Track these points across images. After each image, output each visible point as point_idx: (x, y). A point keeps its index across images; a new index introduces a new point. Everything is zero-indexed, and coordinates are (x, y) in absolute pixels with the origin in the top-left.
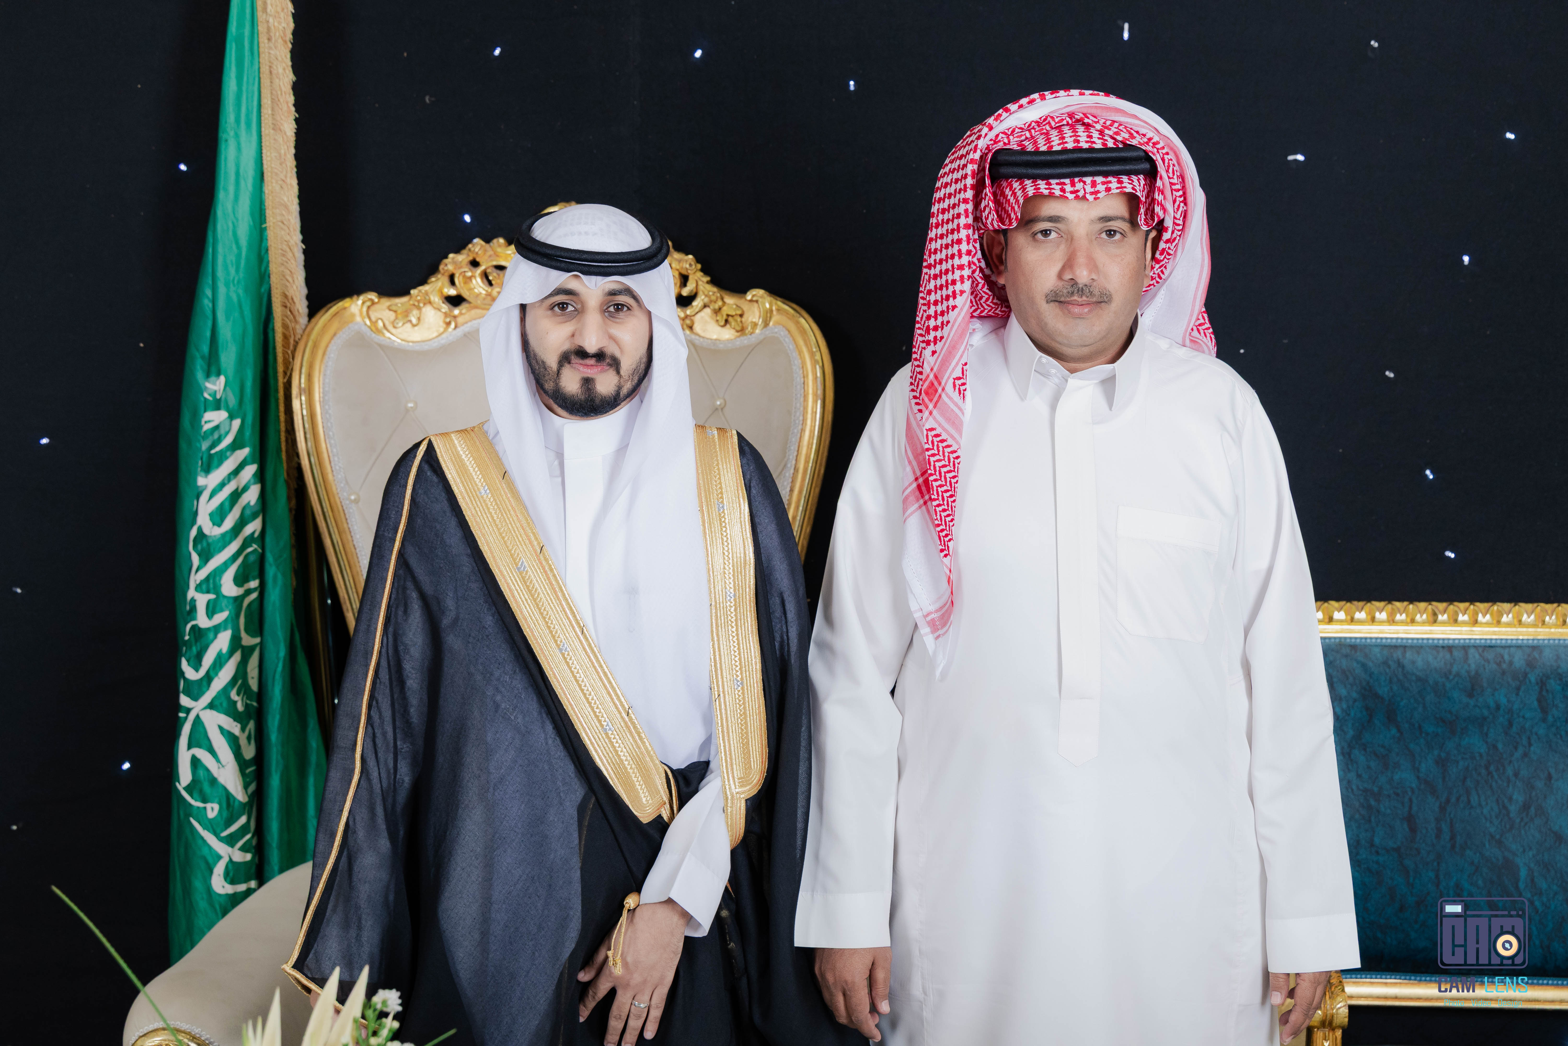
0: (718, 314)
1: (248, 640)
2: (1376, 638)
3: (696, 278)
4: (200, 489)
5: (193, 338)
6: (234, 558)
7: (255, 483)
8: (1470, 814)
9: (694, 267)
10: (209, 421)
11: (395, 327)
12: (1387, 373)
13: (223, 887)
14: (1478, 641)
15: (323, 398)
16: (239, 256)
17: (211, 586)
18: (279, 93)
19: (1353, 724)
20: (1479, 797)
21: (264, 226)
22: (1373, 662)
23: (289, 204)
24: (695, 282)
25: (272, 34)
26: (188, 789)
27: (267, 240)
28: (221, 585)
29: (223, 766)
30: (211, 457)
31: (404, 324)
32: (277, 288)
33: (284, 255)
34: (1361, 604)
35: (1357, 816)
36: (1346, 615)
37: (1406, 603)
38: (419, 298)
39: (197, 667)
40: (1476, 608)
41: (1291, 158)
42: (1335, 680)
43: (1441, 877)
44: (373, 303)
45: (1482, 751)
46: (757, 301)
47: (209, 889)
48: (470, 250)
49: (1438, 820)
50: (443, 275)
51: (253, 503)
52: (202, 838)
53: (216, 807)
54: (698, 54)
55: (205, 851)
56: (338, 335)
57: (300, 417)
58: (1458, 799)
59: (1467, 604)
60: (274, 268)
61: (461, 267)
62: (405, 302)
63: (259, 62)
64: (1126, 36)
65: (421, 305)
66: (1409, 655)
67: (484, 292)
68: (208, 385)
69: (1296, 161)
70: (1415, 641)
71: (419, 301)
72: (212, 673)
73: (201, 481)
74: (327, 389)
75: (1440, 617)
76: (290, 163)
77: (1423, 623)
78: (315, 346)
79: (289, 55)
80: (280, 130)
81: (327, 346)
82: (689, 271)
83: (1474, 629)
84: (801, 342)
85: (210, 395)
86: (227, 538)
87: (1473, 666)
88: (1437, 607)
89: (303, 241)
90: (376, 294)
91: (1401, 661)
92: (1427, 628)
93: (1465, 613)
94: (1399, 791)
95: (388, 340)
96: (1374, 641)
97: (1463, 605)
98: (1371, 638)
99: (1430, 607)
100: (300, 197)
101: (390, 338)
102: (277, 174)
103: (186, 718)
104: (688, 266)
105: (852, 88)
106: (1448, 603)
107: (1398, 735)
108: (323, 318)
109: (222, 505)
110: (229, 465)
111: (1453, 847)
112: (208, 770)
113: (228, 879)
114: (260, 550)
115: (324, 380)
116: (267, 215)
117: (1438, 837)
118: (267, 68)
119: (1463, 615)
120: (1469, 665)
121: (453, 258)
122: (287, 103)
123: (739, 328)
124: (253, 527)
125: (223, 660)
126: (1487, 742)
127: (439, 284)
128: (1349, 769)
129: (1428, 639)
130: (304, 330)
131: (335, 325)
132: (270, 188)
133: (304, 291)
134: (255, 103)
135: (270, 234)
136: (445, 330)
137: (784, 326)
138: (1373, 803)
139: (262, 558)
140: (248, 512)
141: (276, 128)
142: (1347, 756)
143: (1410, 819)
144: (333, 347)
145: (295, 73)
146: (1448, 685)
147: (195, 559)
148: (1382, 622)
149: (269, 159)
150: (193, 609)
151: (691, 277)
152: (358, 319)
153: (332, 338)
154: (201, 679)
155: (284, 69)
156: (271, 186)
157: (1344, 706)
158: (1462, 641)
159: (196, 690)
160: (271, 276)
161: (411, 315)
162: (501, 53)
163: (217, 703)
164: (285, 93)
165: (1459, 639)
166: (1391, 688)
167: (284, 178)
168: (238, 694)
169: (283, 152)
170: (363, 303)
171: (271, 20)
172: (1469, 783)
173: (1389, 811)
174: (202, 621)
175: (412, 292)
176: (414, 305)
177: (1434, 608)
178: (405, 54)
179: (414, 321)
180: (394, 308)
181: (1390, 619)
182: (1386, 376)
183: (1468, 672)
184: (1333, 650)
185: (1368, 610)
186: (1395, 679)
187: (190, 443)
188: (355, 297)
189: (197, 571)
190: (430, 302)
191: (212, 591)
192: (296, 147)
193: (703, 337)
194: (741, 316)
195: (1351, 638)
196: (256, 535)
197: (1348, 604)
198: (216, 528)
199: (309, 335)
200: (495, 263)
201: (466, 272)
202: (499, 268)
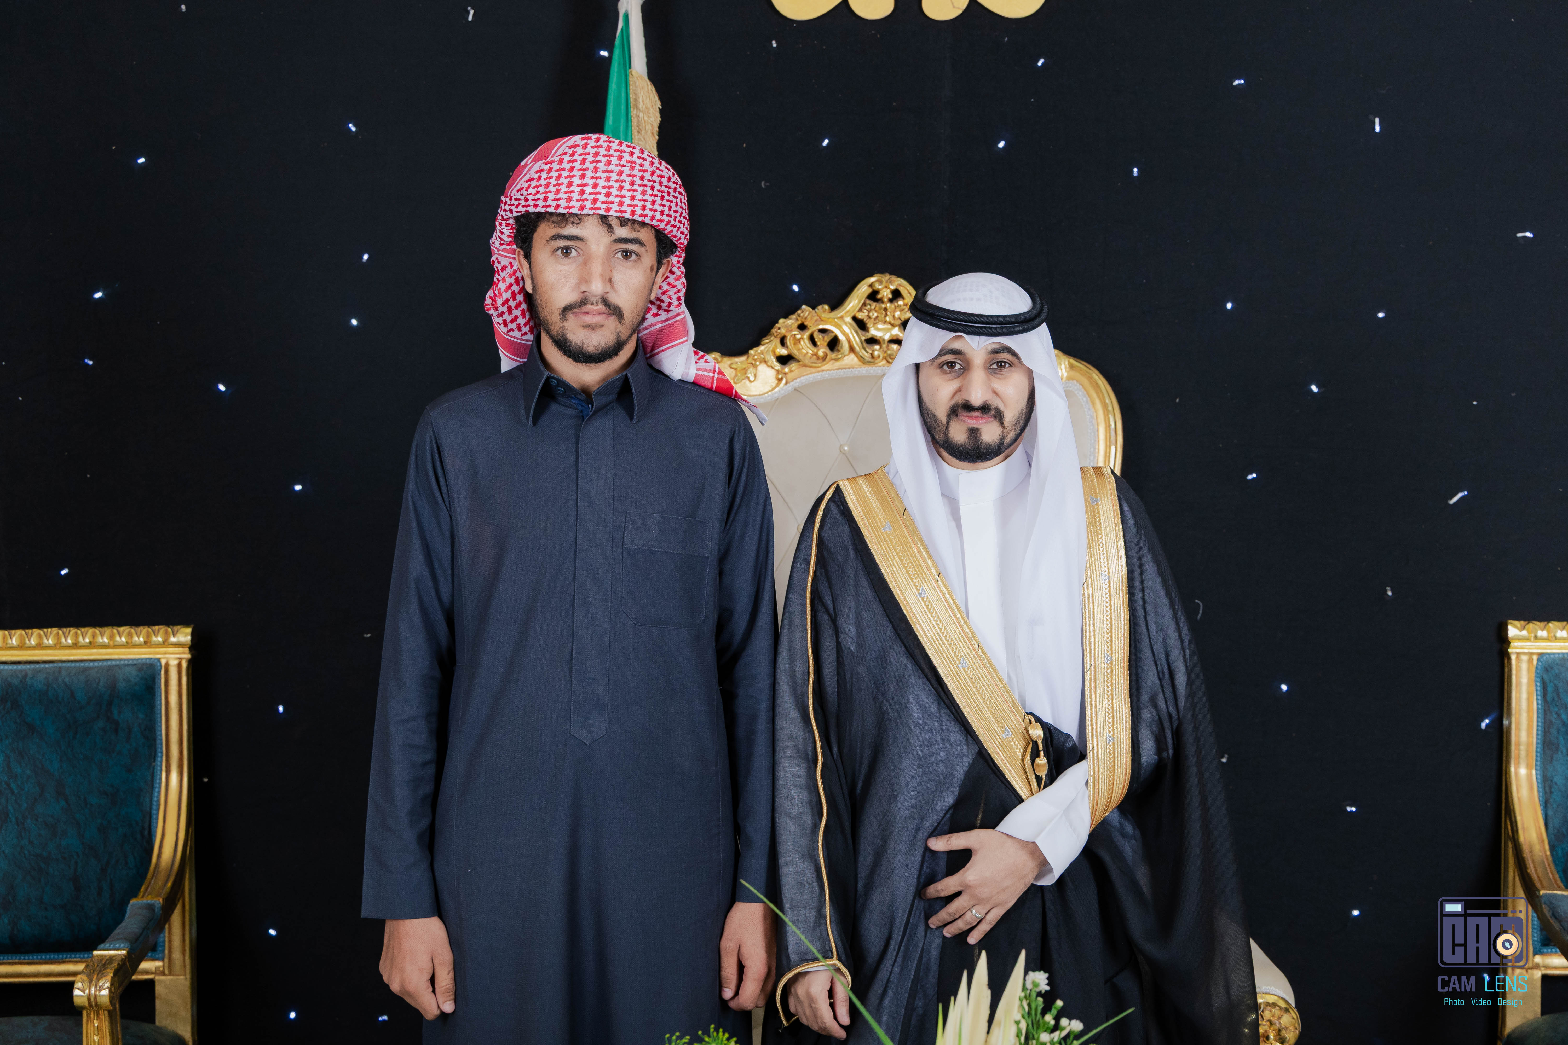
25: (640, 127)
31: (742, 380)
38: (756, 357)
41: (1519, 235)
42: (1561, 690)
48: (799, 315)
50: (775, 337)
54: (1001, 144)
61: (791, 331)
62: (744, 361)
64: (1377, 129)
65: (757, 363)
67: (811, 352)
69: (1525, 237)
71: (755, 360)
84: (1094, 395)
90: (719, 354)
105: (1135, 174)
121: (784, 323)
127: (772, 345)
136: (777, 385)
137: (1077, 381)
161: (749, 372)
162: (829, 144)
171: (641, 115)
175: (752, 352)
176: (752, 364)
178: (747, 145)
179: (752, 378)
180: (733, 366)
184: (1558, 664)
190: (765, 362)
200: (821, 327)
201: (795, 335)
202: (823, 331)
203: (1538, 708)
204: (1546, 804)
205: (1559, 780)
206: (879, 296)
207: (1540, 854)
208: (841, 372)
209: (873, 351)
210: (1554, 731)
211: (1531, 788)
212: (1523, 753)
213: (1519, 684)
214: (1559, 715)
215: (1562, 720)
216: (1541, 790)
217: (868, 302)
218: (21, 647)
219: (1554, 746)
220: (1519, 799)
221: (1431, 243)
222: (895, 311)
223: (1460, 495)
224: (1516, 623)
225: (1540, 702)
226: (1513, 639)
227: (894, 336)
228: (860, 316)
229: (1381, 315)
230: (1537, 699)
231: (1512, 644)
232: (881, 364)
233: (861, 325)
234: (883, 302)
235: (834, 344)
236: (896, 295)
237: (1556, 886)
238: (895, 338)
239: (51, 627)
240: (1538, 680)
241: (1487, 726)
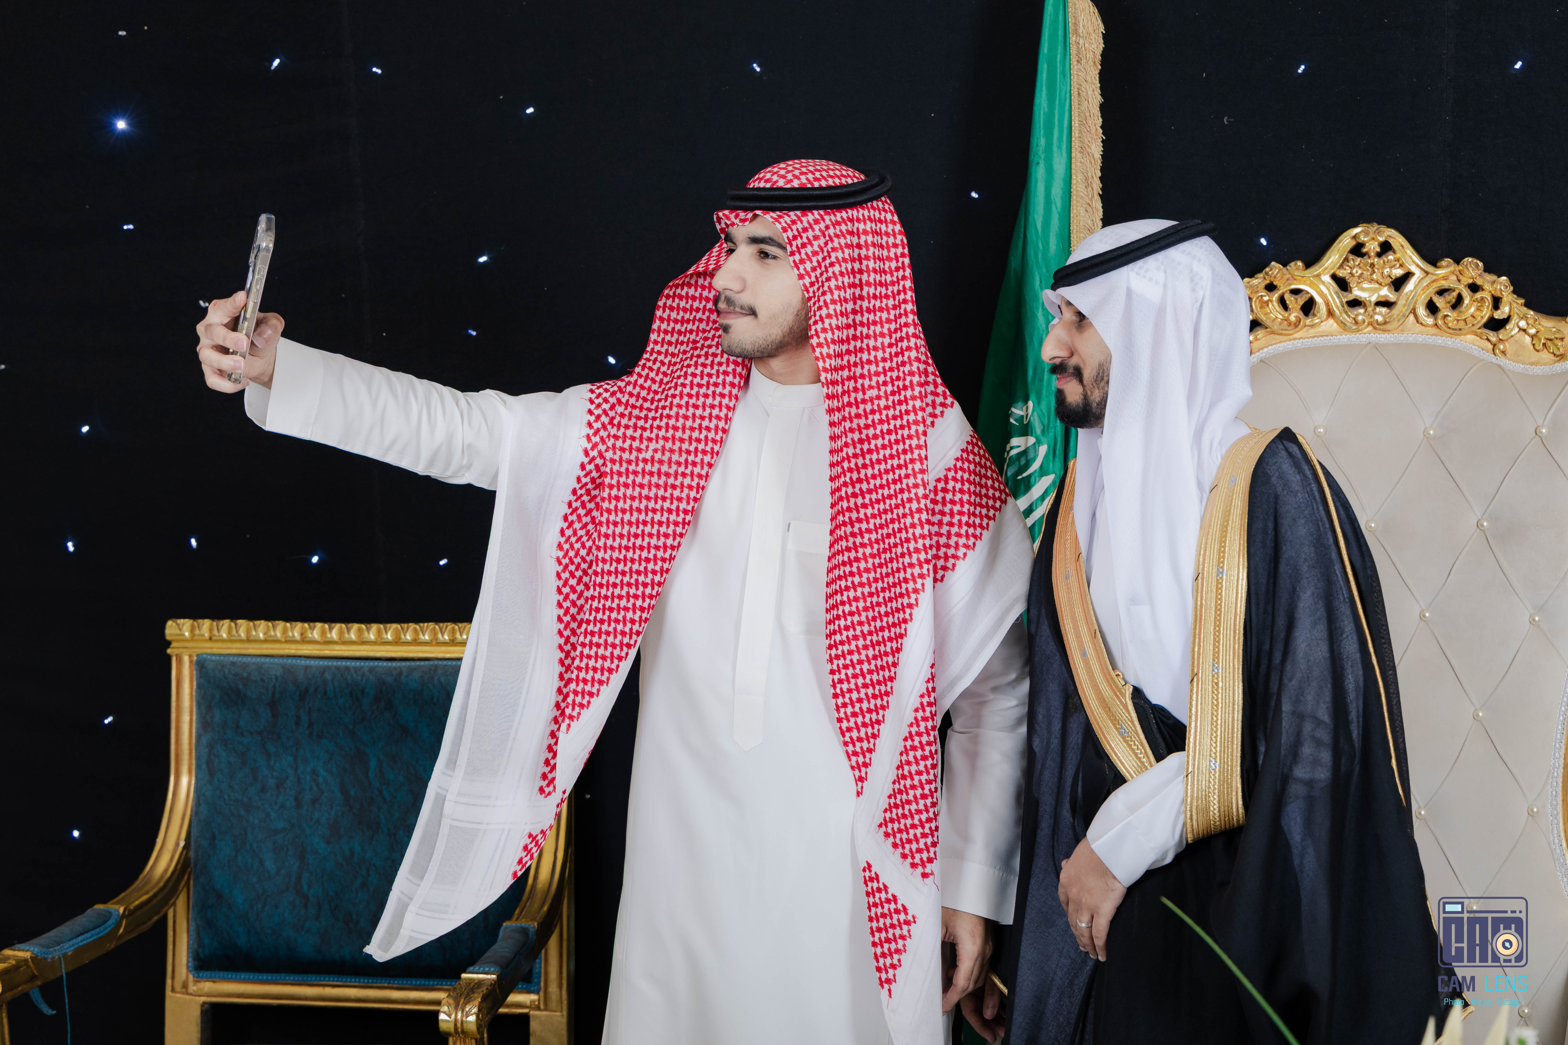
0: (1535, 338)
3: (1509, 300)
9: (1506, 288)
10: (1016, 447)
18: (1088, 114)
24: (1509, 305)
25: (1080, 56)
30: (1017, 482)
48: (1267, 274)
54: (1518, 65)
61: (1257, 292)
63: (1070, 85)
67: (1281, 317)
68: (1015, 410)
76: (1097, 185)
79: (1098, 78)
80: (1088, 153)
82: (1503, 294)
85: (1017, 420)
104: (1501, 288)
110: (1034, 493)
116: (1072, 239)
118: (1076, 90)
122: (1095, 125)
123: (1557, 353)
141: (1085, 149)
145: (1103, 94)
149: (1077, 182)
151: (1504, 300)
155: (1093, 91)
156: (1077, 210)
162: (1305, 70)
164: (1093, 115)
167: (1088, 202)
169: (1089, 175)
171: (1082, 41)
178: (1207, 75)
192: (1102, 170)
193: (1516, 362)
194: (1561, 339)
200: (1293, 287)
201: (1262, 296)
202: (1296, 292)
206: (1365, 250)
208: (1317, 341)
209: (1357, 315)
217: (1351, 257)
218: (397, 642)
222: (1383, 268)
227: (1383, 297)
228: (1341, 273)
232: (1365, 331)
233: (1342, 284)
234: (1369, 257)
235: (1308, 307)
236: (1386, 247)
238: (1383, 300)
239: (428, 621)
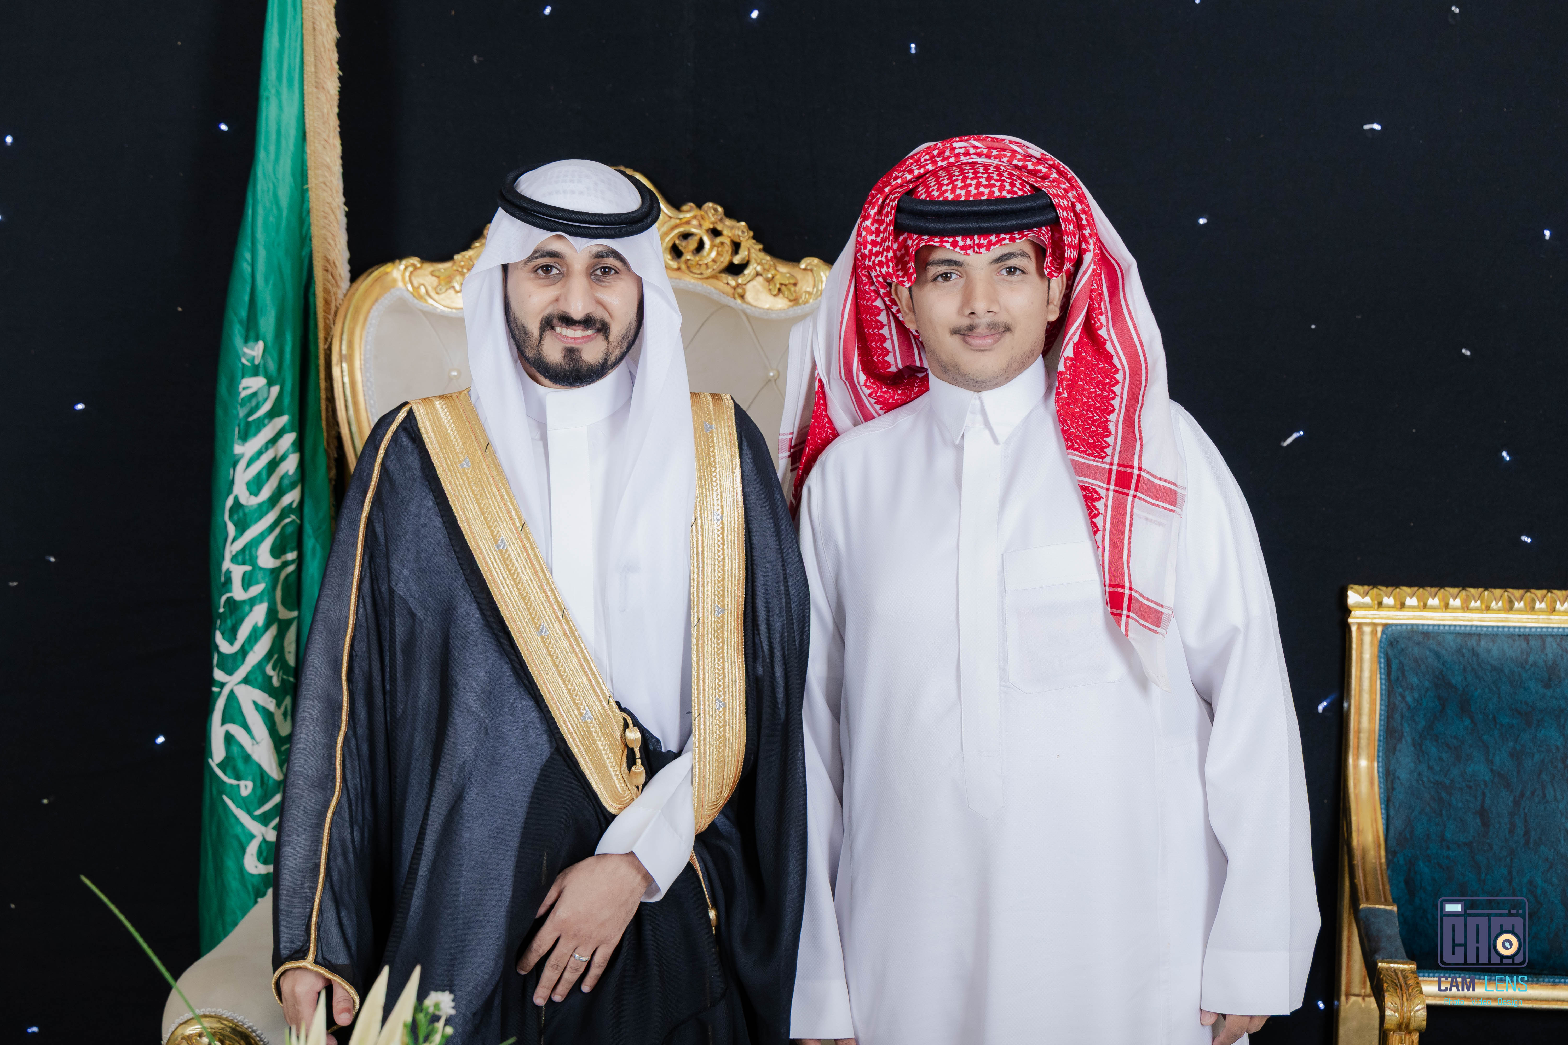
0: (771, 283)
1: (284, 614)
2: (1450, 626)
3: (748, 246)
4: (237, 458)
5: (232, 301)
6: (272, 528)
7: (294, 452)
8: (1545, 808)
9: (746, 234)
10: (247, 388)
11: (438, 293)
12: (1464, 351)
13: (256, 867)
14: (1555, 630)
15: (364, 365)
16: (279, 217)
17: (247, 557)
18: (322, 49)
19: (1425, 715)
20: (1555, 791)
21: (305, 187)
22: (1446, 650)
23: (331, 164)
24: (747, 249)
26: (222, 765)
27: (309, 201)
28: (257, 557)
29: (257, 743)
30: (248, 424)
31: (447, 290)
32: (318, 252)
33: (325, 218)
34: (1434, 590)
35: (1428, 810)
36: (1418, 601)
37: (1480, 590)
38: (462, 263)
39: (232, 640)
40: (1553, 595)
41: (1366, 127)
42: (1406, 668)
43: (1514, 873)
44: (416, 268)
45: (1559, 744)
46: (811, 270)
47: (241, 869)
49: (1512, 815)
51: (291, 472)
52: (235, 817)
53: (250, 784)
54: (755, 14)
55: (238, 830)
56: (380, 301)
57: (340, 385)
58: (1533, 793)
59: (1545, 591)
60: (315, 231)
62: (448, 268)
63: (302, 18)
65: (465, 271)
66: (1483, 643)
68: (246, 350)
69: (1372, 130)
70: (1490, 629)
71: (462, 267)
72: (247, 647)
73: (238, 449)
74: (368, 356)
75: (1516, 605)
76: (334, 122)
77: (1499, 611)
78: (357, 312)
79: (333, 12)
80: (323, 88)
81: (368, 312)
82: (741, 239)
83: (1552, 617)
85: (248, 361)
86: (264, 509)
87: (1550, 656)
88: (1513, 594)
89: (346, 204)
90: (418, 259)
91: (1475, 649)
92: (1503, 616)
93: (1543, 601)
94: (1472, 784)
95: (431, 307)
96: (1447, 628)
97: (1540, 593)
98: (1444, 626)
99: (1506, 593)
100: (342, 158)
101: (432, 305)
102: (319, 134)
103: (220, 693)
104: (740, 233)
105: (913, 51)
106: (1525, 590)
107: (1472, 726)
108: (366, 282)
109: (259, 474)
110: (267, 433)
111: (1527, 842)
112: (241, 747)
113: (261, 859)
114: (298, 521)
115: (365, 346)
116: (309, 176)
117: (1511, 832)
118: (311, 24)
119: (1541, 603)
120: (1547, 655)
122: (331, 60)
123: (792, 298)
124: (291, 497)
125: (258, 634)
126: (1563, 735)
128: (1420, 762)
129: (1504, 627)
130: (345, 295)
131: (377, 290)
132: (312, 148)
133: (346, 255)
134: (298, 60)
135: (312, 195)
138: (1444, 796)
139: (300, 530)
140: (286, 482)
141: (319, 86)
142: (1418, 748)
143: (1482, 813)
144: (374, 313)
145: (339, 29)
146: (1524, 675)
147: (231, 529)
148: (1455, 609)
149: (311, 118)
150: (229, 580)
151: (743, 245)
152: (400, 284)
153: (373, 304)
154: (236, 653)
155: (328, 26)
156: (313, 146)
157: (1416, 695)
158: (1539, 630)
159: (230, 664)
160: (313, 239)
161: (454, 281)
162: (551, 12)
163: (252, 677)
164: (329, 50)
165: (1536, 628)
166: (1465, 678)
167: (326, 138)
168: (274, 669)
169: (325, 111)
170: (406, 268)
172: (1545, 776)
173: (1460, 805)
174: (238, 593)
175: (456, 257)
176: (458, 271)
177: (1510, 595)
178: (453, 13)
179: (458, 288)
180: (437, 274)
181: (1465, 605)
182: (1463, 354)
183: (1545, 662)
184: (1404, 637)
185: (1441, 596)
186: (1469, 668)
187: (226, 411)
188: (397, 261)
189: (233, 541)
191: (248, 562)
192: (339, 107)
193: (755, 307)
194: (795, 285)
195: (1423, 625)
196: (294, 505)
197: (1421, 590)
198: (253, 497)
199: (350, 300)
203: (1381, 689)
204: (1388, 801)
205: (1403, 775)
207: (1374, 861)
210: (1397, 717)
211: (1372, 783)
212: (1364, 742)
213: (1361, 660)
214: (1404, 698)
215: (1407, 703)
216: (1382, 785)
219: (1397, 735)
220: (1356, 796)
221: (1262, 136)
223: (1295, 436)
224: (1356, 587)
225: (1383, 682)
226: (1352, 607)
229: (1202, 221)
230: (1381, 679)
231: (1353, 613)
237: (1383, 900)
240: (1382, 655)
241: (1325, 709)
